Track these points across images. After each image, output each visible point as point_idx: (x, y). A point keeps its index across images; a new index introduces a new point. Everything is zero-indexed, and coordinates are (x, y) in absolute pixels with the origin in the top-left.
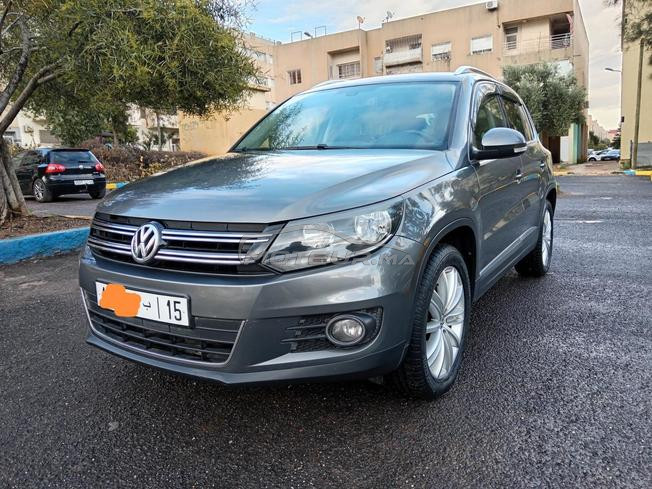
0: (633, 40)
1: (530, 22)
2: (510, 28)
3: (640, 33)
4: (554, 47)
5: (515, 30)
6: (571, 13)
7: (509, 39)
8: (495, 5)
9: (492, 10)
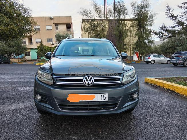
0: (87, 32)
1: (62, 24)
2: (56, 24)
3: (88, 30)
4: (68, 31)
5: (58, 25)
6: (71, 23)
7: (56, 27)
8: (52, 18)
9: (52, 19)
